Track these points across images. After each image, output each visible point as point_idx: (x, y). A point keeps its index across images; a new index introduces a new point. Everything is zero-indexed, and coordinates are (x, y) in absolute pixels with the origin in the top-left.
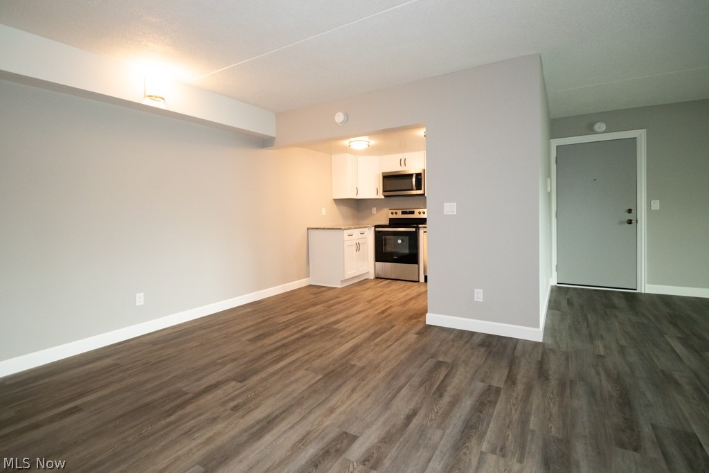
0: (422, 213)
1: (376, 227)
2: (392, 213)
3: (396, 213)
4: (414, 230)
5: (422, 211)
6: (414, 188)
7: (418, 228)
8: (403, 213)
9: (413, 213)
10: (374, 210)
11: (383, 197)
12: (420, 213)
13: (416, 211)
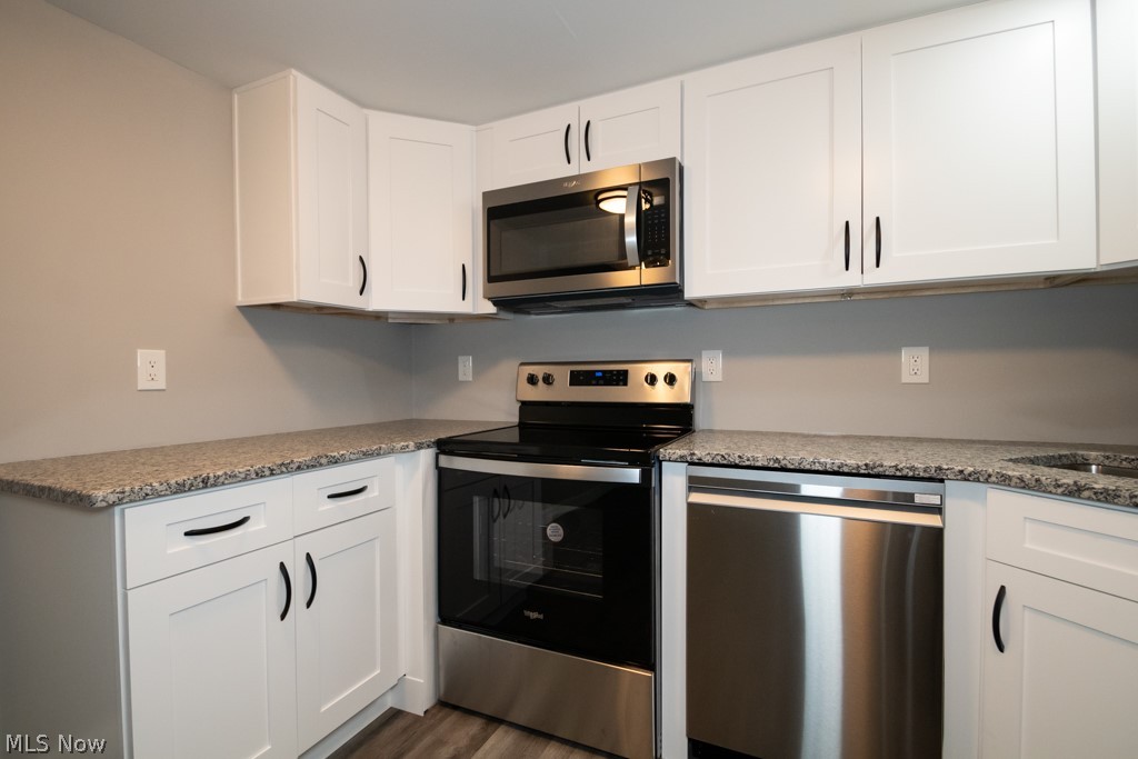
0: (661, 383)
1: (445, 447)
2: (532, 380)
3: (548, 380)
4: (633, 475)
5: (660, 370)
6: (632, 257)
7: (649, 464)
8: (578, 379)
9: (620, 378)
10: (466, 366)
11: (490, 308)
12: (652, 380)
13: (639, 372)
